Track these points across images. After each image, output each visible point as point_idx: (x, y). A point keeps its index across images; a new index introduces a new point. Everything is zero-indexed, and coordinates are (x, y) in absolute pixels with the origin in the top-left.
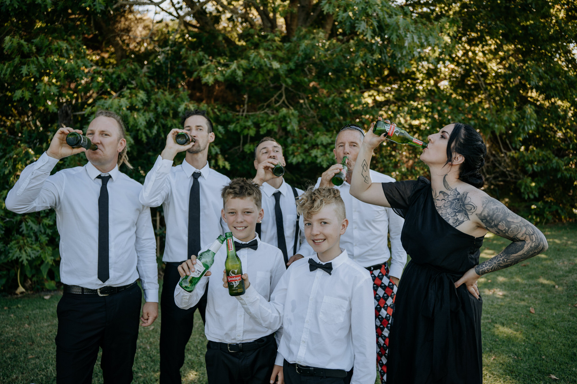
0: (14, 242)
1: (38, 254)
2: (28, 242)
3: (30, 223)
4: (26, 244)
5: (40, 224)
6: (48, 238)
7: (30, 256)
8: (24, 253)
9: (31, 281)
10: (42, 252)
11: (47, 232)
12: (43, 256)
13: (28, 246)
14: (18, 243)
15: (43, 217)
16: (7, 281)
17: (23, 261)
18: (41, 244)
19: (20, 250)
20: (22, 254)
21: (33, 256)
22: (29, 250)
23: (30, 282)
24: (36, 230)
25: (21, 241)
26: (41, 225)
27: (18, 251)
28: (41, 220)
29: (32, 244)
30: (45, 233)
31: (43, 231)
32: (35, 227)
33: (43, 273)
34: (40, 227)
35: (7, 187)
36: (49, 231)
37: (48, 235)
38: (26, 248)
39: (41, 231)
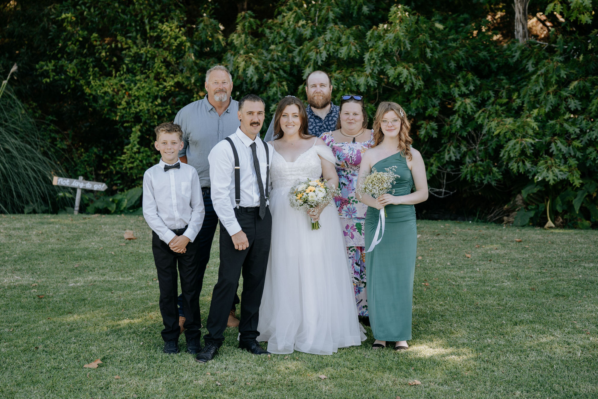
0: (542, 162)
1: (565, 177)
2: (555, 163)
3: (559, 144)
4: (554, 165)
5: (569, 146)
6: (577, 162)
7: (557, 177)
8: (551, 173)
9: (563, 219)
10: (570, 175)
11: (577, 156)
12: (570, 179)
13: (555, 167)
14: (546, 162)
15: (573, 139)
16: (536, 215)
17: (549, 181)
18: (570, 167)
19: (548, 170)
20: (549, 174)
21: (560, 177)
22: (556, 170)
23: (561, 220)
24: (565, 152)
25: (549, 162)
26: (571, 147)
27: (546, 170)
28: (571, 142)
29: (559, 165)
30: (574, 157)
31: (573, 154)
32: (564, 149)
33: (575, 207)
34: (569, 149)
35: (538, 106)
36: (579, 154)
37: (578, 159)
38: (553, 168)
39: (570, 154)
